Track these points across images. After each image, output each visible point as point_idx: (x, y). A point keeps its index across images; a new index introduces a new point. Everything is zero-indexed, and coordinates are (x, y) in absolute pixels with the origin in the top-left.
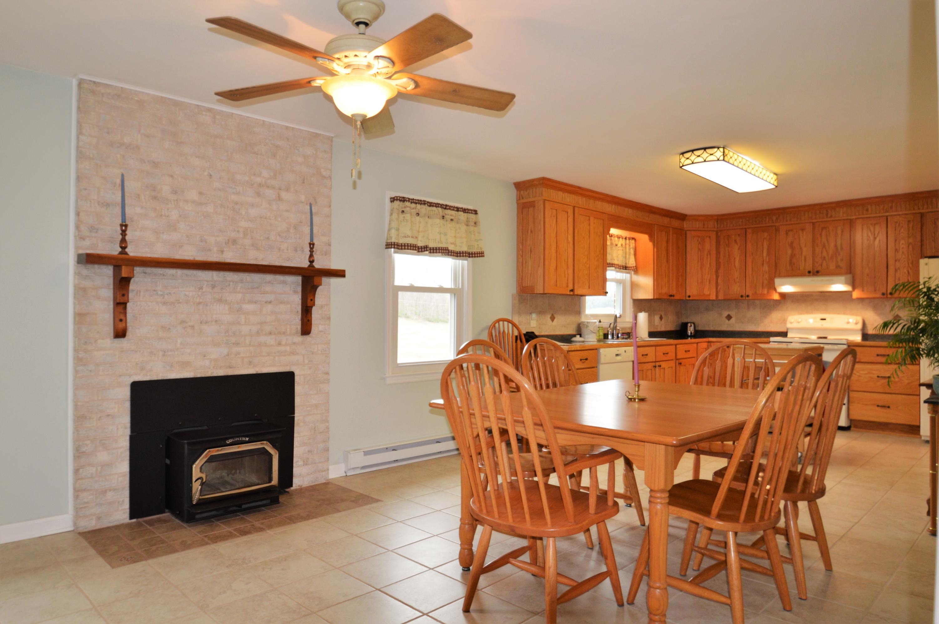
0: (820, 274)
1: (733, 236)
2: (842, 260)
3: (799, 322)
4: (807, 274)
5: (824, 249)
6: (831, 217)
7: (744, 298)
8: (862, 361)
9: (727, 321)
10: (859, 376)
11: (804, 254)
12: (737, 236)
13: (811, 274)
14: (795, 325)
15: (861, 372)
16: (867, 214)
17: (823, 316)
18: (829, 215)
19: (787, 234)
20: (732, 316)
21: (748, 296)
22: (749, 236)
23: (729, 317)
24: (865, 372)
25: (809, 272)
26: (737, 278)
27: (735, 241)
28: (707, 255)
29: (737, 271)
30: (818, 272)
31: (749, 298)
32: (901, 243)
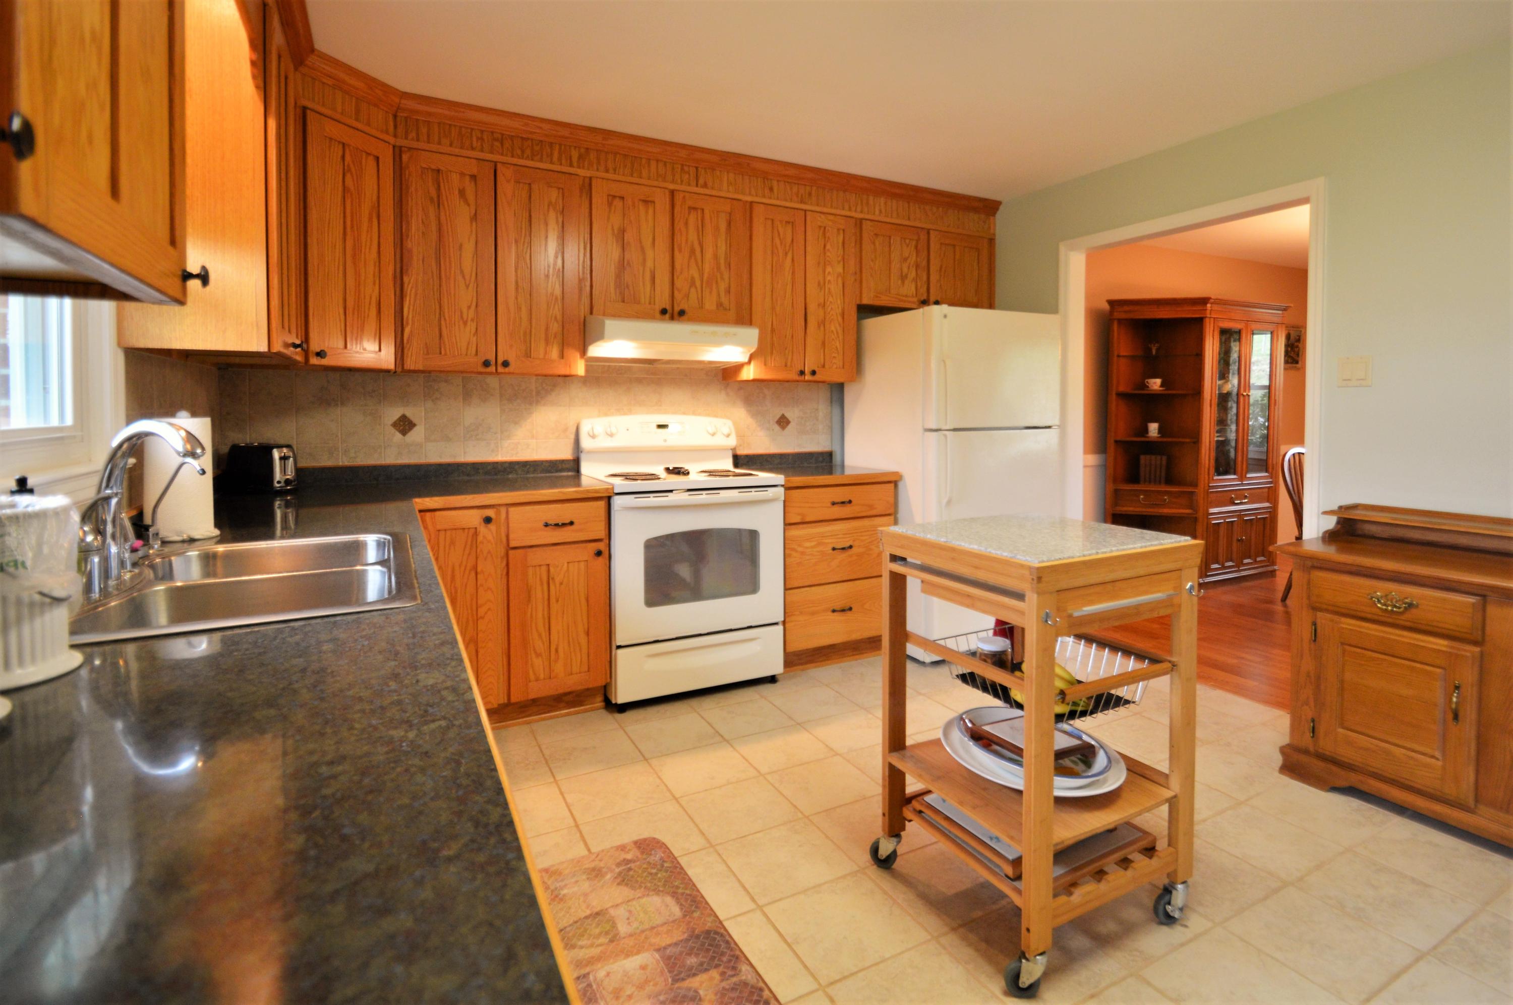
0: (685, 317)
1: (455, 177)
2: (728, 291)
3: (611, 435)
4: (658, 314)
5: (693, 260)
6: (705, 186)
7: (492, 369)
8: (808, 519)
9: (398, 436)
10: (803, 553)
11: (649, 264)
12: (467, 178)
13: (667, 316)
14: (604, 443)
15: (808, 544)
16: (770, 198)
17: (662, 419)
18: (701, 181)
19: (610, 204)
20: (415, 420)
21: (506, 364)
22: (506, 188)
23: (405, 425)
24: (813, 544)
25: (664, 312)
26: (469, 307)
27: (462, 193)
28: (370, 219)
29: (467, 287)
30: (682, 313)
31: (507, 370)
32: (827, 273)
